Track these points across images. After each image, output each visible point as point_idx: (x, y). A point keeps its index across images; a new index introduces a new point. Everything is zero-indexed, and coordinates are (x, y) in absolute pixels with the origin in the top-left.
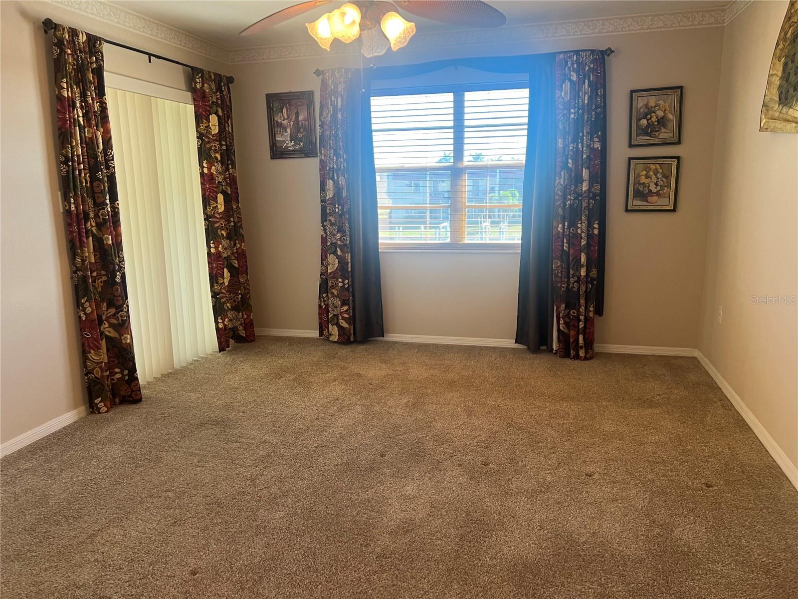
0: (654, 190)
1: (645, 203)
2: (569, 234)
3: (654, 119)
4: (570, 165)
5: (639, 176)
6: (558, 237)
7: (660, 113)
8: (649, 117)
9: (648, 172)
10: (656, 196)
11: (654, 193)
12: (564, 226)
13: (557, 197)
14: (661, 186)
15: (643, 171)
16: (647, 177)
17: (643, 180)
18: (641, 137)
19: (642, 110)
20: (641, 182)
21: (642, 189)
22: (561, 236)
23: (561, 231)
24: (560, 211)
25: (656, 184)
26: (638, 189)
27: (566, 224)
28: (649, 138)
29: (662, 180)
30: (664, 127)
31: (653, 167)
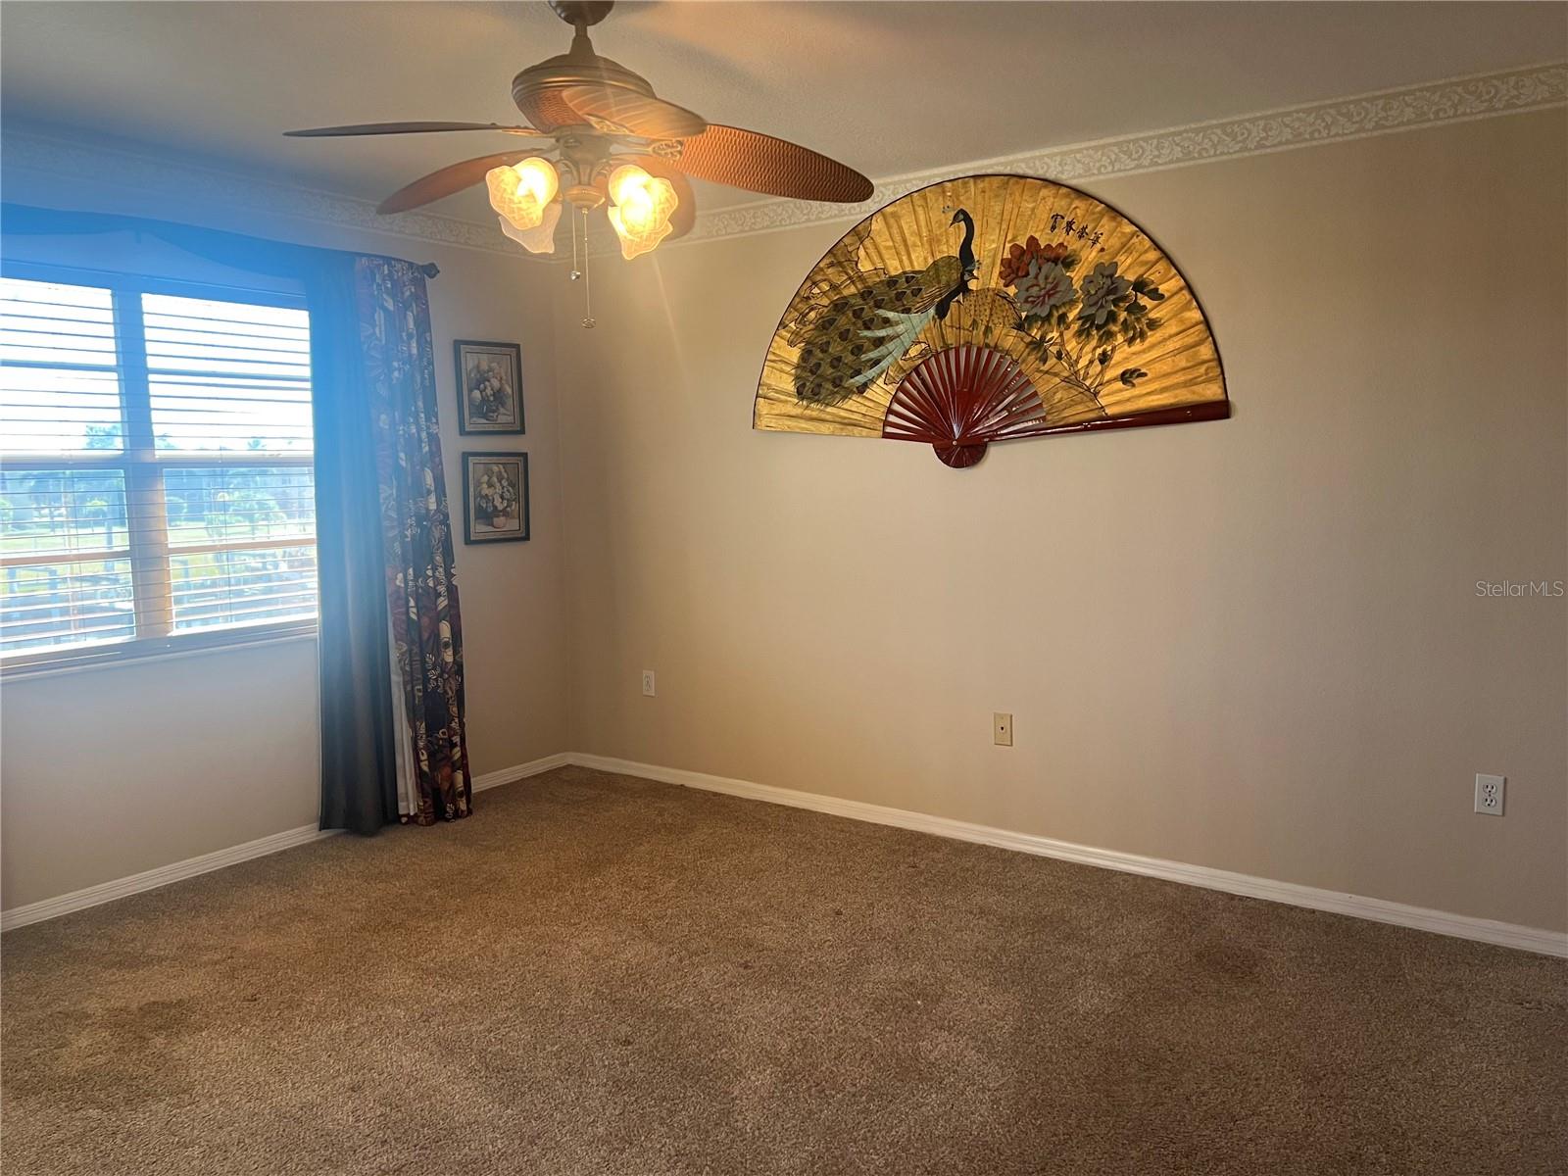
0: (500, 508)
1: (490, 529)
2: (417, 590)
3: (489, 391)
4: (403, 464)
5: (478, 484)
6: (398, 598)
7: (496, 383)
8: (482, 386)
9: (490, 478)
10: (503, 515)
11: (501, 511)
12: (405, 577)
13: (386, 523)
14: (508, 500)
15: (483, 476)
16: (490, 485)
17: (486, 490)
18: (475, 419)
19: (473, 375)
20: (483, 493)
21: (484, 506)
22: (403, 594)
23: (403, 585)
24: (397, 548)
25: (502, 497)
26: (480, 505)
27: (411, 571)
28: (486, 422)
29: (508, 491)
30: (503, 407)
31: (495, 468)
